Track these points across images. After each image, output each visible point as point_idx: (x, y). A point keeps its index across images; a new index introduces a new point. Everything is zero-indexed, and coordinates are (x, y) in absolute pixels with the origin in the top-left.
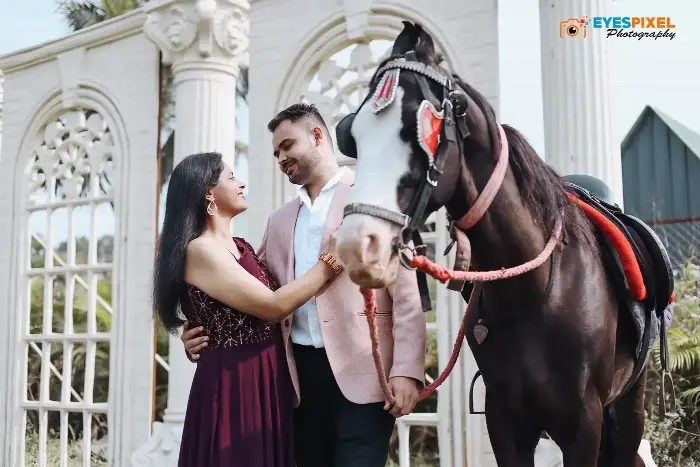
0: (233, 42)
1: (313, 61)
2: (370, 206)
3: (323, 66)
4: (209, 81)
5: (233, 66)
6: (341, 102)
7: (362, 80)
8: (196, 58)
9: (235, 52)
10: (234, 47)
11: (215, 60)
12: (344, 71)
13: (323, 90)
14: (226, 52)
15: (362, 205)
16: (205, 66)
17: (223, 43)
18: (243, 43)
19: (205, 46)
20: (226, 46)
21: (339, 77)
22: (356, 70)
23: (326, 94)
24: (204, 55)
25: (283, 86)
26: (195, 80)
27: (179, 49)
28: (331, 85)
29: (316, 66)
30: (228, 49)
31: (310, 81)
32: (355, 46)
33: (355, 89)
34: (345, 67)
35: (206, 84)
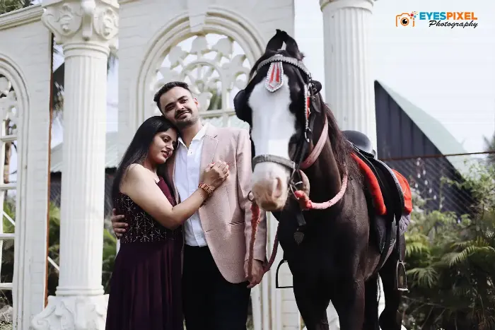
0: (107, 31)
1: (166, 46)
2: (277, 157)
3: (172, 51)
4: (89, 57)
5: (105, 47)
6: (186, 75)
7: (200, 60)
8: (80, 41)
9: (107, 38)
10: (107, 34)
11: (94, 42)
12: (187, 54)
13: (172, 67)
14: (101, 37)
15: (270, 155)
16: (87, 46)
17: (100, 31)
18: (113, 31)
19: (87, 33)
20: (102, 33)
21: (183, 58)
22: (196, 53)
23: (175, 69)
24: (86, 39)
25: (144, 62)
26: (79, 56)
27: (69, 34)
28: (178, 63)
29: (168, 50)
30: (103, 36)
31: (163, 60)
32: (195, 37)
33: (196, 67)
34: (189, 51)
35: (87, 59)
